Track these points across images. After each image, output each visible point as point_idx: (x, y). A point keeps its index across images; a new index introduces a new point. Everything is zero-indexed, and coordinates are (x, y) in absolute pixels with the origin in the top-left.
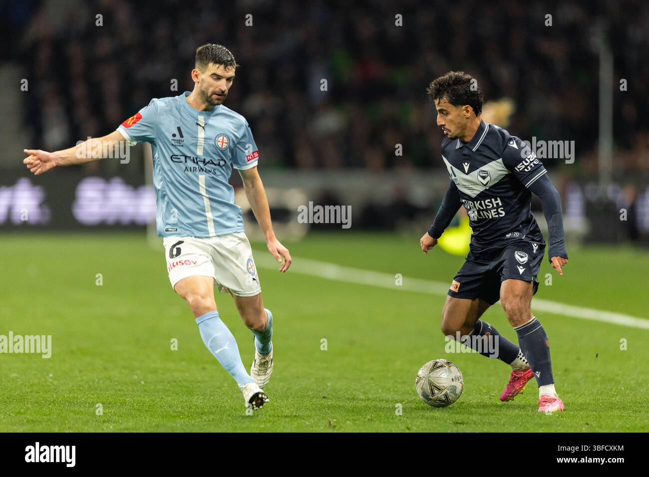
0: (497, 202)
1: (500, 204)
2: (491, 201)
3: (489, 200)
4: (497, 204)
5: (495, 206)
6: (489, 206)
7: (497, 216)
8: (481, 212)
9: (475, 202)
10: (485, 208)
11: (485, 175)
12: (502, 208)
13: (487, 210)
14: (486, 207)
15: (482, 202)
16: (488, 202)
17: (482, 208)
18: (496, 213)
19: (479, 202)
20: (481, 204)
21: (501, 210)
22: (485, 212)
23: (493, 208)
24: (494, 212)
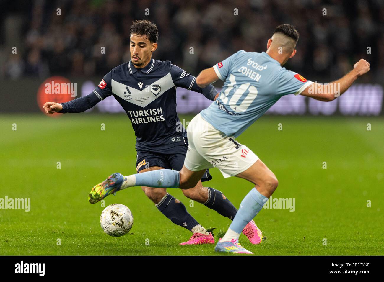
0: (160, 111)
1: (162, 113)
2: (157, 110)
3: (155, 110)
4: (160, 112)
5: (159, 114)
6: (155, 113)
7: (159, 120)
8: (148, 118)
9: (145, 111)
10: (151, 114)
11: (157, 88)
12: (163, 116)
13: (152, 116)
14: (153, 114)
15: (151, 110)
16: (154, 111)
17: (149, 115)
18: (159, 118)
19: (148, 110)
20: (149, 112)
21: (162, 117)
22: (151, 118)
23: (157, 115)
24: (158, 117)
